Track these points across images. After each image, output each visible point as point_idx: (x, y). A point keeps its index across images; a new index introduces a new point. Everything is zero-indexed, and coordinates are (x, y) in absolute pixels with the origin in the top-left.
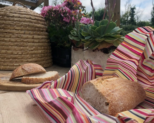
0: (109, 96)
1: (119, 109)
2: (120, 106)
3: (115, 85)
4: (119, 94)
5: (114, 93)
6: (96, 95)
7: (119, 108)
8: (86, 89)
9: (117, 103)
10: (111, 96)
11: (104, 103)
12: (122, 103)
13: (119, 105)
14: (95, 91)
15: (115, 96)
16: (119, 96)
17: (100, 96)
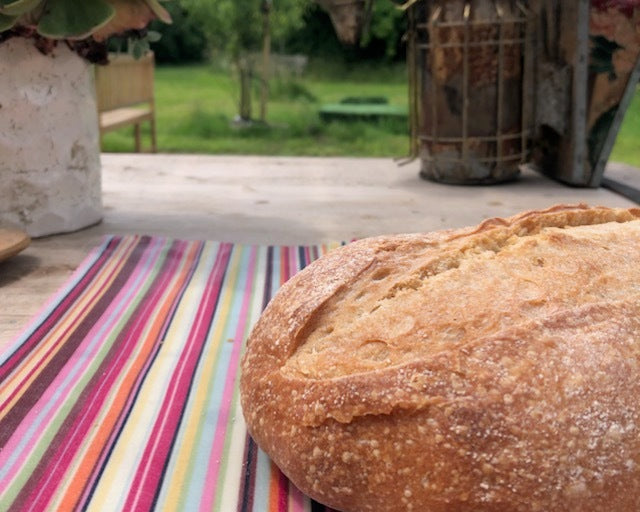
0: (512, 354)
1: (580, 470)
2: (593, 446)
3: (609, 273)
4: (613, 343)
5: (564, 335)
7: (581, 462)
9: (570, 422)
10: (531, 353)
12: (623, 423)
13: (581, 436)
15: (567, 361)
16: (608, 360)
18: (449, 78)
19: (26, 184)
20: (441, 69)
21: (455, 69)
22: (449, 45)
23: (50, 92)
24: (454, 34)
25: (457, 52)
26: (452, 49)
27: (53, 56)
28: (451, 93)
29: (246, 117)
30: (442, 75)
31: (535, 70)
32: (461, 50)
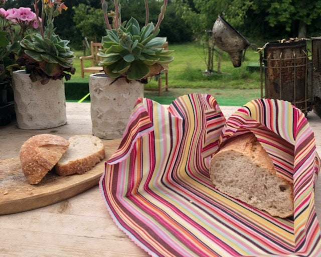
6: (255, 174)
8: (222, 162)
11: (277, 187)
14: (252, 166)
17: (265, 175)
18: (275, 79)
19: (122, 123)
20: (271, 76)
21: (277, 76)
22: (274, 67)
23: (130, 94)
24: (277, 63)
25: (278, 69)
26: (276, 69)
27: (131, 83)
28: (276, 85)
29: (210, 70)
30: (272, 78)
31: (312, 75)
32: (279, 69)
